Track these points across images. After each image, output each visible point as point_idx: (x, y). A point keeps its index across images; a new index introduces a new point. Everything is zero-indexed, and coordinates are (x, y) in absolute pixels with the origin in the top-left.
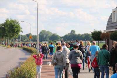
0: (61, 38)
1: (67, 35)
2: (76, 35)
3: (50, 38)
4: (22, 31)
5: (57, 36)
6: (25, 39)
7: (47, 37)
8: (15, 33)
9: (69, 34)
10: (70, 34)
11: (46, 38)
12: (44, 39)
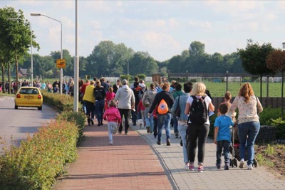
0: (161, 65)
1: (179, 57)
2: (208, 56)
3: (126, 66)
4: (35, 45)
5: (149, 59)
6: (49, 69)
7: (117, 63)
8: (14, 49)
9: (185, 52)
10: (188, 55)
11: (113, 65)
12: (108, 70)
